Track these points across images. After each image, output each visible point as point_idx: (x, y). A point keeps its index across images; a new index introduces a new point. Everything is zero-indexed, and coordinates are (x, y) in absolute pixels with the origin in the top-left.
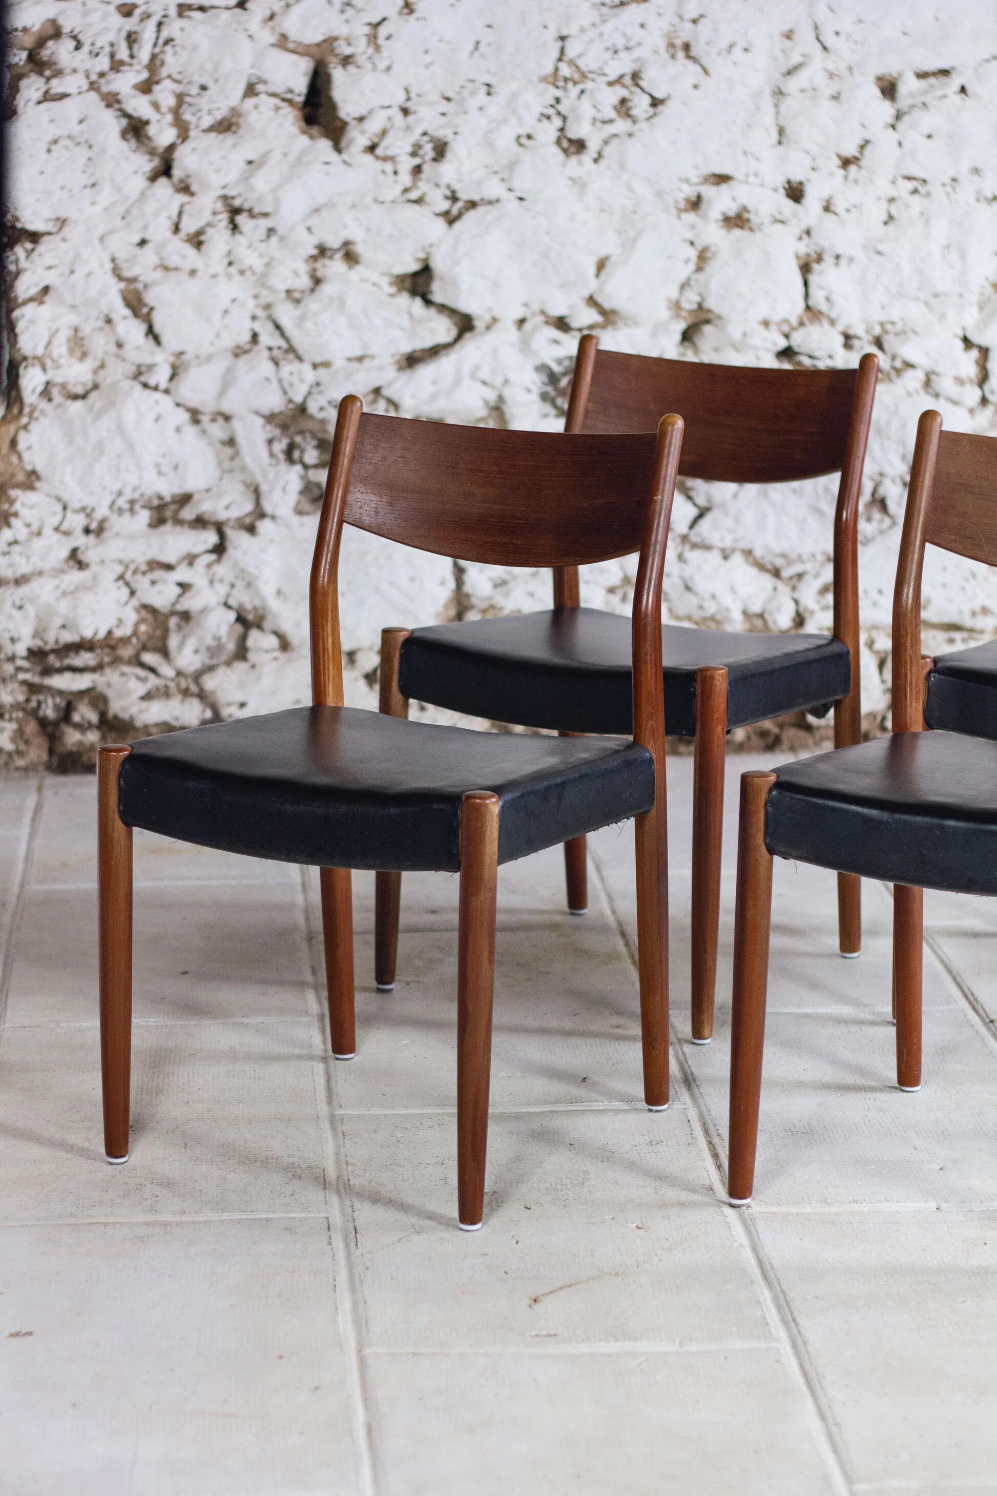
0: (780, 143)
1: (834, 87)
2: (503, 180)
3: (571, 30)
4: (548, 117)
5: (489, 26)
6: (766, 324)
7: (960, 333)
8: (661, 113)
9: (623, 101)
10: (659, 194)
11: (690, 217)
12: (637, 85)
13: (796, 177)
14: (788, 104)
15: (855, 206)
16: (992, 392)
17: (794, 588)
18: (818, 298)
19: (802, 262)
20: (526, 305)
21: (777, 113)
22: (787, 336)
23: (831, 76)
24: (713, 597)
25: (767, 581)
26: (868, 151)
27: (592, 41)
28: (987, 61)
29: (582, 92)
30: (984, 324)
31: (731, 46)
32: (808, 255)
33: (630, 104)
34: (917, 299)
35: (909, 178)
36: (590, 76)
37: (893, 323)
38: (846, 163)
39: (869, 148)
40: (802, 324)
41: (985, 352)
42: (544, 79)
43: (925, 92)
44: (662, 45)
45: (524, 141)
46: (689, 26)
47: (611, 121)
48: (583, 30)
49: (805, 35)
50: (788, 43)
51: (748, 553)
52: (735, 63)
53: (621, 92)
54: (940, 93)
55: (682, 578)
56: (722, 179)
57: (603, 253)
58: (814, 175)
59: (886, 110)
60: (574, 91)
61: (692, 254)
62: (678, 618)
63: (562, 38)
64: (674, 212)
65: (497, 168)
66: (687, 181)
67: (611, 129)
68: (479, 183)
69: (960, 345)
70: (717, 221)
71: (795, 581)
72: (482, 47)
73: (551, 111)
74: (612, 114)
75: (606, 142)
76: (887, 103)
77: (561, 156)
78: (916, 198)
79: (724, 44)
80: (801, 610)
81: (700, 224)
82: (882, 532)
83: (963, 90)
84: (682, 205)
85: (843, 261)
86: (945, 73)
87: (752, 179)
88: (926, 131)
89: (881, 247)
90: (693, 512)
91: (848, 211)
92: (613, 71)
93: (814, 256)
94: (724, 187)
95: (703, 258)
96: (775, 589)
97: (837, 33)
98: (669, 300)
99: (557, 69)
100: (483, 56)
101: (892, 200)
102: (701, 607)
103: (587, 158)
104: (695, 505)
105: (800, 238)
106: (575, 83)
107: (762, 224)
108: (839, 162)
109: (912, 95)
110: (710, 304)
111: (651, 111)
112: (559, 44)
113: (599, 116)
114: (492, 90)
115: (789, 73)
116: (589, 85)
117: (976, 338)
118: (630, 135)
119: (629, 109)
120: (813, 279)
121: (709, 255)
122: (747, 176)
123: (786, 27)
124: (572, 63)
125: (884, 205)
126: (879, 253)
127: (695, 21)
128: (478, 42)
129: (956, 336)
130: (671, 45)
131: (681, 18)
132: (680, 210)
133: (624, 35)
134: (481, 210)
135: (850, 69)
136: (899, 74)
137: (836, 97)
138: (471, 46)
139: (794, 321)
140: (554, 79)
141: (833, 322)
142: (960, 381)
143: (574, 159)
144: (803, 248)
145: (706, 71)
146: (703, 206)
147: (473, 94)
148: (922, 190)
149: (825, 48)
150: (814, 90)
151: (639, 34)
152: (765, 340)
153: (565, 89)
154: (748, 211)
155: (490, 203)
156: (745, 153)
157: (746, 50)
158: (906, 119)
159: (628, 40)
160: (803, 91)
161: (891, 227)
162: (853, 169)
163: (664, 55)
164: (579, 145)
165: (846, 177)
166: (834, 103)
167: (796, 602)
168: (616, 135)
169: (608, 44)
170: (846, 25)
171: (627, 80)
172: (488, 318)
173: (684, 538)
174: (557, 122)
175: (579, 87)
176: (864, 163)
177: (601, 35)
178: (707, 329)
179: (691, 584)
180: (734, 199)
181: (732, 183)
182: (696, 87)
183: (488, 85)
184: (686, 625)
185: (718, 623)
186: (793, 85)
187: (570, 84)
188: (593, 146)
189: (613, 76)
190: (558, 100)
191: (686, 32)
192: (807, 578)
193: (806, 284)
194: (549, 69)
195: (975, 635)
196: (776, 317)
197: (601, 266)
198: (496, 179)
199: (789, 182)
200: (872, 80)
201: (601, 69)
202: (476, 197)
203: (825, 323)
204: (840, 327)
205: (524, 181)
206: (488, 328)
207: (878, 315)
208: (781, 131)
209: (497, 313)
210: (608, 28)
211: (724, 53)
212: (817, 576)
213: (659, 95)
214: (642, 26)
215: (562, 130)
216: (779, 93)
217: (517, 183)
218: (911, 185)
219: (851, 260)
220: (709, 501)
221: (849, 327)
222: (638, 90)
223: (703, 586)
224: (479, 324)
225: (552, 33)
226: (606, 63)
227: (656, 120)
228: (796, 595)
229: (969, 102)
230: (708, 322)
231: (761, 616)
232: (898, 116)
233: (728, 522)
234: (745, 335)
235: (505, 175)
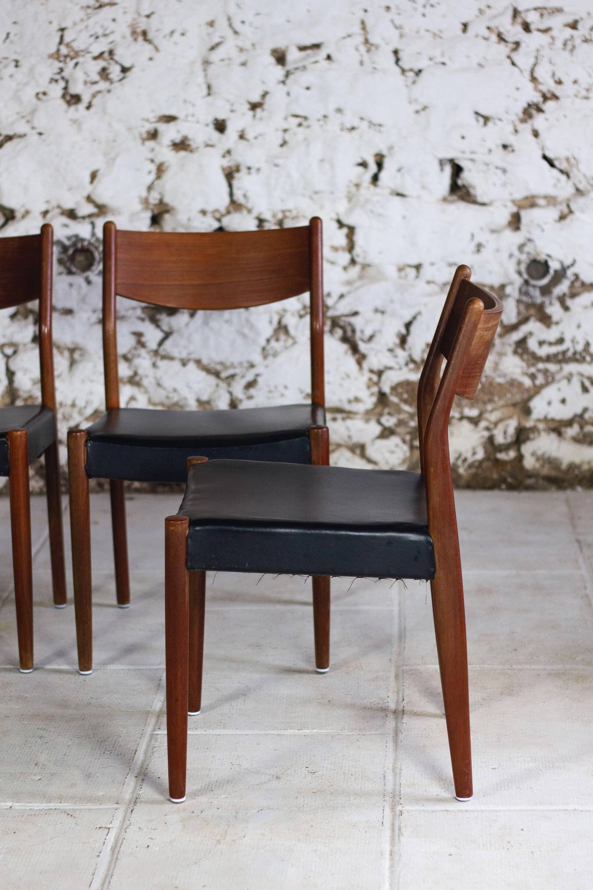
0: (209, 94)
1: (242, 58)
2: (28, 122)
3: (67, 24)
4: (56, 81)
5: (15, 23)
6: (204, 212)
7: (335, 217)
8: (128, 77)
9: (104, 70)
10: (130, 129)
11: (151, 144)
12: (112, 59)
13: (221, 117)
14: (211, 69)
15: (261, 135)
16: (358, 256)
17: (229, 385)
18: (238, 196)
19: (226, 172)
20: (47, 202)
21: (206, 76)
22: (219, 220)
23: (241, 50)
24: (175, 390)
25: (212, 380)
26: (268, 98)
27: (81, 31)
28: (344, 38)
29: (76, 64)
30: (350, 210)
31: (172, 32)
32: (230, 167)
33: (108, 71)
34: (303, 195)
35: (296, 116)
36: (82, 53)
37: (290, 211)
38: (254, 107)
39: (268, 97)
40: (228, 212)
41: (351, 230)
42: (51, 56)
43: (304, 59)
44: (128, 32)
45: (41, 96)
46: (144, 20)
47: (95, 83)
48: (75, 24)
49: (222, 23)
50: (211, 30)
51: (198, 362)
52: (176, 43)
53: (101, 64)
54: (313, 60)
55: (155, 378)
56: (170, 119)
57: (94, 168)
58: (232, 115)
59: (279, 72)
60: (71, 64)
61: (153, 168)
62: (154, 404)
63: (62, 30)
64: (139, 141)
65: (24, 114)
66: (147, 120)
67: (96, 88)
68: (12, 124)
69: (336, 225)
70: (169, 146)
71: (230, 379)
72: (11, 35)
73: (58, 77)
74: (96, 78)
75: (94, 96)
76: (279, 67)
77: (64, 105)
78: (301, 129)
79: (167, 31)
80: (234, 399)
81: (157, 148)
82: (286, 348)
83: (329, 57)
84: (145, 136)
85: (253, 171)
86: (317, 46)
87: (190, 118)
88: (306, 85)
89: (279, 161)
90: (159, 335)
91: (256, 138)
92: (96, 49)
93: (234, 169)
94: (172, 125)
95: (160, 170)
96: (217, 386)
97: (243, 22)
98: (140, 197)
99: (58, 50)
100: (12, 42)
101: (285, 131)
102: (168, 397)
103: (81, 107)
104: (162, 330)
105: (224, 156)
106: (72, 58)
107: (197, 148)
108: (247, 106)
109: (295, 62)
110: (167, 200)
111: (122, 75)
112: (59, 33)
113: (88, 79)
114: (19, 64)
115: (212, 48)
116: (80, 60)
117: (345, 221)
118: (109, 91)
119: (108, 75)
120: (235, 183)
121: (164, 168)
122: (187, 116)
123: (209, 19)
124: (68, 45)
125: (280, 134)
126: (276, 165)
127: (148, 16)
128: (8, 34)
129: (332, 219)
130: (134, 33)
131: (139, 14)
132: (144, 140)
133: (102, 26)
134: (15, 141)
135: (253, 45)
136: (287, 48)
137: (244, 64)
138: (4, 36)
139: (223, 210)
140: (57, 56)
141: (249, 211)
142: (335, 249)
143: (73, 108)
144: (226, 162)
145: (157, 49)
146: (159, 136)
147: (6, 67)
148: (305, 123)
149: (236, 33)
150: (230, 59)
151: (112, 26)
152: (203, 223)
153: (65, 62)
154: (189, 140)
155: (20, 136)
156: (185, 101)
157: (183, 34)
158: (291, 77)
159: (106, 30)
160: (222, 60)
161: (285, 149)
162: (258, 111)
163: (130, 38)
164: (75, 99)
165: (254, 116)
166: (242, 68)
167: (231, 393)
168: (99, 92)
169: (92, 32)
170: (249, 17)
171: (106, 55)
172: (22, 211)
173: (156, 353)
174: (62, 84)
175: (74, 61)
176: (266, 106)
177: (87, 27)
178: (167, 217)
179: (161, 383)
180: (178, 131)
181: (178, 122)
182: (151, 59)
183: (17, 61)
184: (159, 408)
185: (181, 407)
186: (215, 56)
187: (68, 60)
188: (86, 99)
189: (96, 53)
190: (62, 70)
191: (143, 24)
192: (237, 378)
193: (230, 186)
194: (53, 49)
195: (352, 416)
196: (210, 208)
197: (94, 176)
198: (24, 121)
199: (216, 120)
200: (268, 52)
201: (87, 48)
202: (11, 133)
203: (245, 212)
204: (255, 213)
205: (41, 122)
206: (23, 217)
207: (279, 206)
208: (209, 87)
209: (28, 207)
210: (91, 22)
211: (168, 37)
212: (243, 377)
213: (127, 65)
214: (114, 20)
215: (66, 88)
216: (206, 63)
217: (36, 124)
218: (297, 121)
219: (258, 170)
220: (170, 328)
221: (260, 214)
222: (112, 62)
223: (168, 383)
224: (18, 215)
225: (55, 26)
226: (91, 45)
227: (124, 81)
228: (231, 389)
229: (334, 66)
230: (167, 211)
231: (208, 402)
232: (288, 74)
233: (183, 342)
234: (189, 219)
235: (29, 118)
